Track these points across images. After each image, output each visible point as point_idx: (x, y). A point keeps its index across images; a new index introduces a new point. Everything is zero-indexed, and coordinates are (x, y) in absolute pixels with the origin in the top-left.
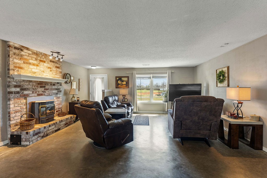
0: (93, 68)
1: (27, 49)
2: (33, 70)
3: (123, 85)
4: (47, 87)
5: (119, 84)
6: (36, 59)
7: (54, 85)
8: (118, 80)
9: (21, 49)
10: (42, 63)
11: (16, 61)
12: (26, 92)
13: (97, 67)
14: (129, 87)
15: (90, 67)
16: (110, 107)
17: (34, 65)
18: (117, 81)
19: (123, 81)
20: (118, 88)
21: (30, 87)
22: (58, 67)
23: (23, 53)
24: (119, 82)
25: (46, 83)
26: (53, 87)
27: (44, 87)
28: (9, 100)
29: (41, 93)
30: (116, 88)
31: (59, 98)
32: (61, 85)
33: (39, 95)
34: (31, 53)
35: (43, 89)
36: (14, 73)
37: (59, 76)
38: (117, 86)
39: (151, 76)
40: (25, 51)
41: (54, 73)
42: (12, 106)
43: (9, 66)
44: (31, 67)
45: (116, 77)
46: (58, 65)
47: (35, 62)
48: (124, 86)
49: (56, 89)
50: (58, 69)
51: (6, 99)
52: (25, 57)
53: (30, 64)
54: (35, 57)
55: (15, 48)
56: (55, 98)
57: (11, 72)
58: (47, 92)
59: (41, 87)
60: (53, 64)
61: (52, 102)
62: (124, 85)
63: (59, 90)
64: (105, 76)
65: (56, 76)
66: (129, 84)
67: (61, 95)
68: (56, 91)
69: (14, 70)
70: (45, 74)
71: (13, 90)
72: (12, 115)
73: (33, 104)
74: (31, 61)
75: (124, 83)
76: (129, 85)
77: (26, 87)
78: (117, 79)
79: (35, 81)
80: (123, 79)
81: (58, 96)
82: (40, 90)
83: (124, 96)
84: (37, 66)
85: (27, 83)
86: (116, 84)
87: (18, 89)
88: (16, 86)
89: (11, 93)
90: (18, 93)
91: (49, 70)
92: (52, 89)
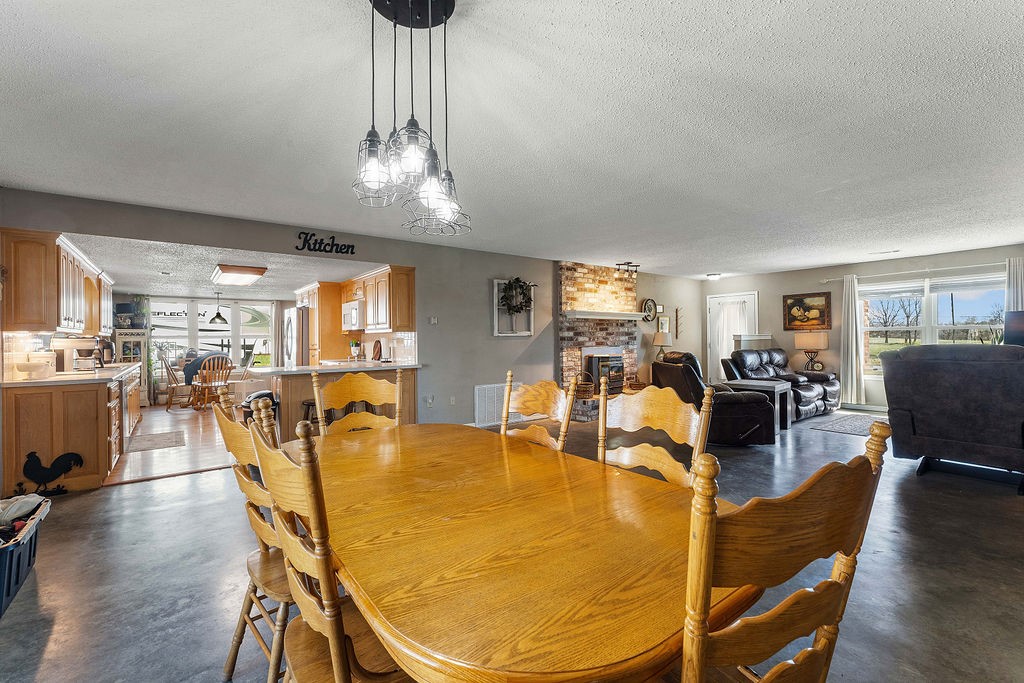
0: (711, 278)
1: (582, 266)
2: (591, 301)
3: (809, 319)
4: (610, 330)
5: (795, 318)
6: (594, 281)
7: (622, 325)
8: (793, 305)
9: (572, 269)
10: (602, 286)
11: (568, 289)
12: (581, 339)
13: (724, 275)
14: (830, 327)
15: (703, 277)
16: (744, 376)
17: (591, 291)
18: (787, 309)
19: (808, 309)
20: (793, 329)
21: (586, 329)
22: (630, 289)
23: (576, 274)
24: (795, 311)
25: (609, 322)
26: (621, 330)
27: (607, 329)
28: (562, 349)
29: (601, 340)
30: (786, 329)
31: (631, 351)
32: (635, 325)
33: (598, 344)
34: (586, 271)
35: (604, 333)
36: (566, 308)
37: (631, 307)
38: (789, 323)
39: (927, 283)
40: (579, 270)
41: (623, 303)
42: (565, 359)
43: (561, 298)
44: (588, 295)
45: (785, 298)
46: (629, 285)
47: (592, 286)
48: (814, 322)
49: (627, 334)
50: (629, 293)
51: (559, 349)
52: (579, 280)
53: (585, 290)
54: (592, 276)
55: (569, 269)
56: (624, 352)
57: (564, 307)
58: (610, 338)
59: (601, 330)
60: (620, 283)
61: (619, 358)
62: (813, 319)
63: (631, 336)
64: (752, 299)
65: (626, 307)
66: (829, 317)
67: (635, 347)
68: (625, 338)
69: (566, 303)
70: (607, 306)
71: (567, 334)
72: (566, 374)
73: (590, 359)
74: (587, 286)
75: (814, 313)
76: (830, 321)
77: (581, 330)
78: (789, 301)
79: (592, 320)
80: (808, 301)
81: (631, 347)
82: (601, 334)
83: (812, 353)
84: (596, 291)
85: (582, 324)
86: (785, 319)
87: (571, 334)
88: (569, 329)
89: (563, 339)
90: (571, 339)
91: (615, 295)
92: (618, 334)
